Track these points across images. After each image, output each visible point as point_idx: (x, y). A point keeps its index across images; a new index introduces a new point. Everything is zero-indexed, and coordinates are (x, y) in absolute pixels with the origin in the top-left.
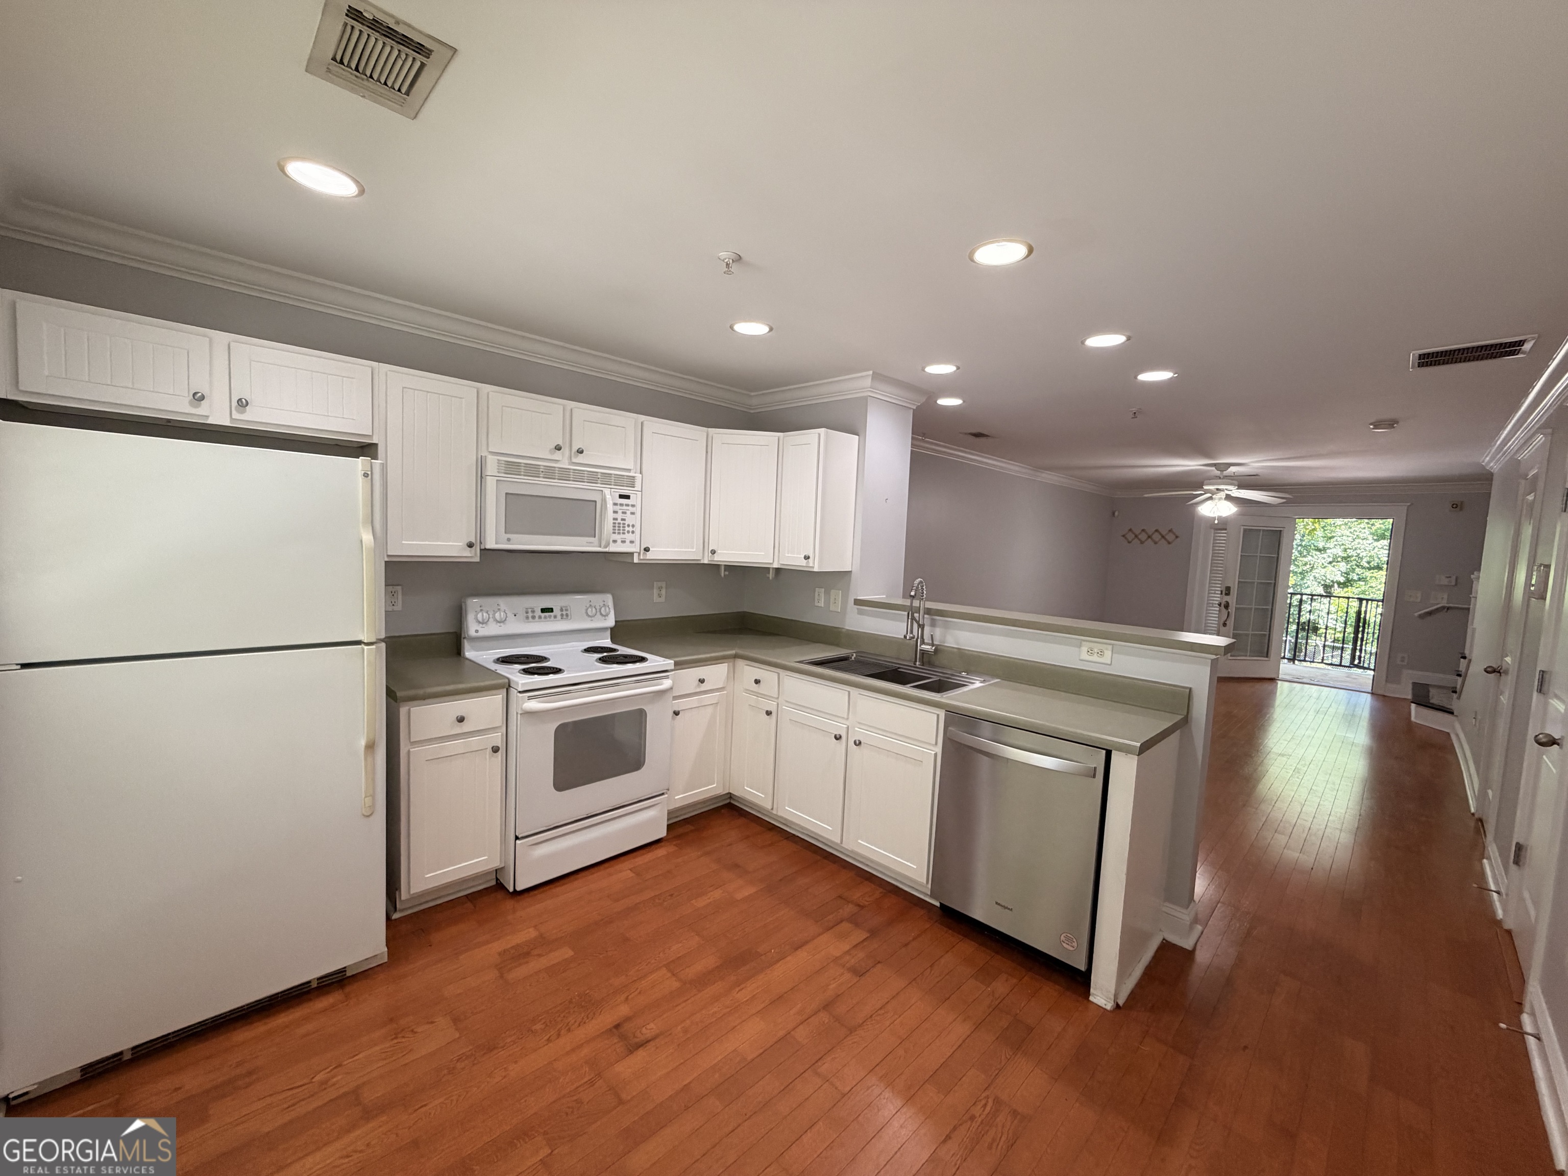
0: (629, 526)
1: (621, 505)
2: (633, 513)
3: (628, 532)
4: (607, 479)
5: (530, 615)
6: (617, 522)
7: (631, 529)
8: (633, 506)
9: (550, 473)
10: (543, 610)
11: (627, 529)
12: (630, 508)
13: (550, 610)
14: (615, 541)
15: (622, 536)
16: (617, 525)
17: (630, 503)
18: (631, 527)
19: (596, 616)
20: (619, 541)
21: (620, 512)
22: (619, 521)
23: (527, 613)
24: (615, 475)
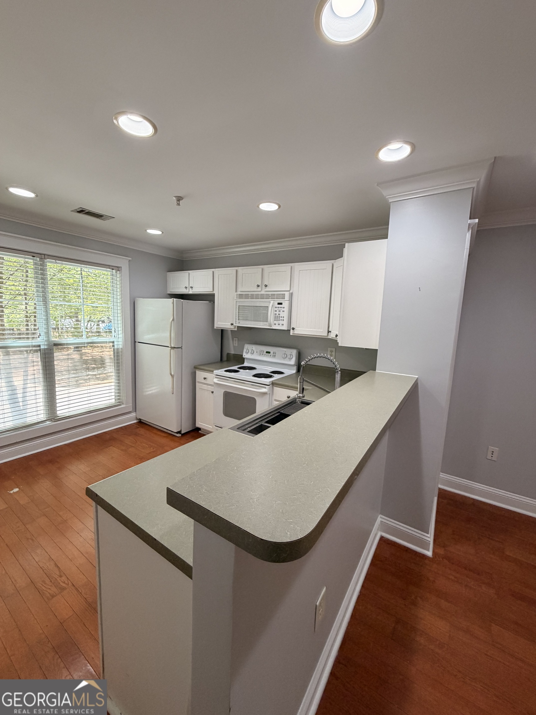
0: (281, 317)
1: (278, 308)
2: (283, 311)
3: (281, 320)
4: (273, 297)
5: (262, 353)
6: (276, 315)
7: (282, 319)
8: (284, 308)
9: (257, 297)
10: (267, 352)
11: (281, 318)
12: (282, 309)
13: (269, 353)
14: (275, 324)
15: (278, 322)
16: (276, 317)
17: (282, 307)
18: (282, 318)
19: (286, 359)
20: (277, 324)
21: (278, 311)
22: (277, 315)
23: (261, 352)
24: (277, 294)
